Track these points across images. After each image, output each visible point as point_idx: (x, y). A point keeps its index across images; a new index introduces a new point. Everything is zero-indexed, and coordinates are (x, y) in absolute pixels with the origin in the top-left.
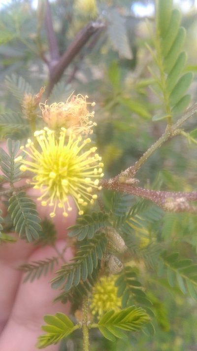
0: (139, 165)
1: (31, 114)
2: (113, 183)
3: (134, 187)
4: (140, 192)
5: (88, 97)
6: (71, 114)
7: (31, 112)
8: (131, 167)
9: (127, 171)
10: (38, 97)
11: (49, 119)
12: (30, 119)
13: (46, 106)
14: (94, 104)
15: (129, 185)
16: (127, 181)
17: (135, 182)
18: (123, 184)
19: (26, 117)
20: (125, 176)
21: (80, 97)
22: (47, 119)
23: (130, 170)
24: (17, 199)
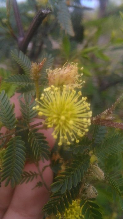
0: (115, 107)
1: (36, 76)
2: (96, 120)
3: (112, 122)
4: (116, 125)
5: (77, 64)
6: (69, 76)
7: (36, 75)
8: (108, 109)
9: (106, 112)
10: (41, 65)
11: (54, 80)
12: (36, 80)
13: (51, 71)
14: (82, 68)
15: (108, 121)
16: (107, 118)
17: (113, 119)
18: (104, 120)
19: (32, 78)
20: (105, 115)
21: (73, 64)
22: (52, 80)
23: (109, 111)
24: (33, 133)
